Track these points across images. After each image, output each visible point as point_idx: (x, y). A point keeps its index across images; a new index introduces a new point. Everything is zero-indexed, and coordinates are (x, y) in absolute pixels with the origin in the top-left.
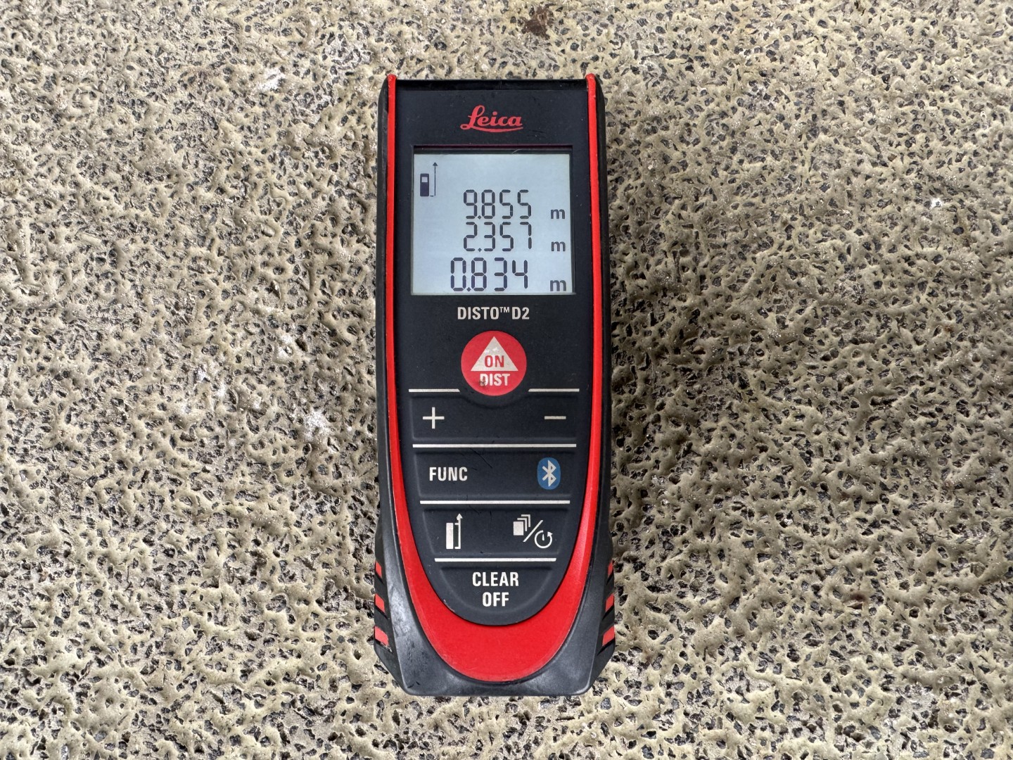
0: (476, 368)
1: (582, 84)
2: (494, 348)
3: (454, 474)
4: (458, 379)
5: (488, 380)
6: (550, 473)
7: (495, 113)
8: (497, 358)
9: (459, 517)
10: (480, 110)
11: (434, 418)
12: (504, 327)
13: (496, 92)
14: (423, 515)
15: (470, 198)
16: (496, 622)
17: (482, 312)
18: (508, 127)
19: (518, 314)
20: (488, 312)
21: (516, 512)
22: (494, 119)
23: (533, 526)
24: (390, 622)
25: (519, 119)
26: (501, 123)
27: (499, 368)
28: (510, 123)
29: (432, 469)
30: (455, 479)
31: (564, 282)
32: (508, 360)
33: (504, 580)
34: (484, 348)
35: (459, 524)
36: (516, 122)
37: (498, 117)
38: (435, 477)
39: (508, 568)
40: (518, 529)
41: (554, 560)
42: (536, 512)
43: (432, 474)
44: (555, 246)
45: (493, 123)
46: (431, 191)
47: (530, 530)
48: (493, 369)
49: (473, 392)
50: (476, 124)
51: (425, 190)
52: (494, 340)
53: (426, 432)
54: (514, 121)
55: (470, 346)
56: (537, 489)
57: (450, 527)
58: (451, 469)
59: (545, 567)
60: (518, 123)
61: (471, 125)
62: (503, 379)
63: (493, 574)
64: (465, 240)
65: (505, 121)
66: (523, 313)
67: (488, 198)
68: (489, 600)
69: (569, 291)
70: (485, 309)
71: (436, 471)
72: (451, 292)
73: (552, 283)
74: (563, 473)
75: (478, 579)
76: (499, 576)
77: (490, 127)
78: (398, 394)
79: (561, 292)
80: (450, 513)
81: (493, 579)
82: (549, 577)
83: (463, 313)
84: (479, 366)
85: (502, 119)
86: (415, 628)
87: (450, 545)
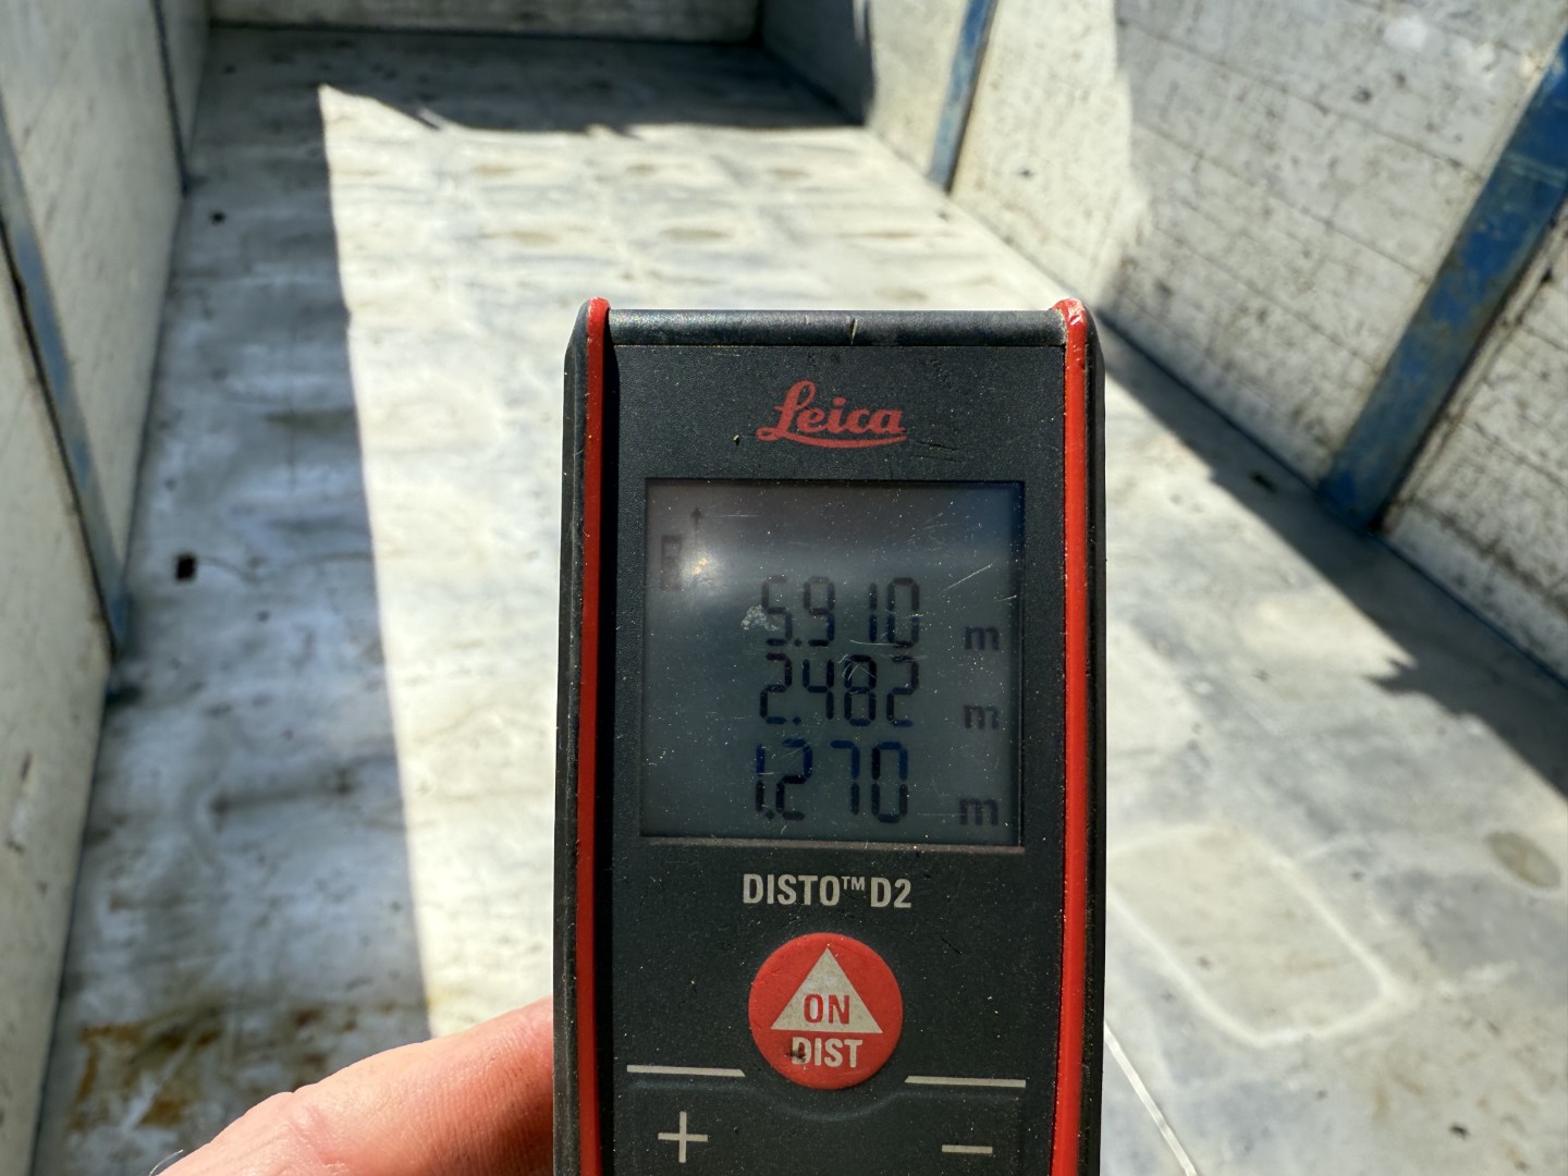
0: (781, 1024)
2: (827, 977)
4: (741, 1047)
5: (814, 1054)
7: (839, 401)
8: (833, 1000)
10: (803, 395)
11: (683, 1137)
12: (851, 924)
17: (799, 887)
18: (870, 435)
20: (816, 887)
22: (836, 415)
25: (896, 415)
26: (853, 424)
27: (838, 1027)
28: (874, 425)
31: (992, 806)
32: (858, 1007)
34: (804, 975)
36: (887, 425)
37: (846, 411)
44: (976, 715)
45: (833, 425)
48: (823, 1027)
50: (793, 427)
52: (827, 960)
53: (663, 1169)
54: (885, 422)
55: (772, 965)
60: (893, 427)
61: (781, 431)
62: (845, 1051)
64: (764, 698)
65: (864, 421)
66: (896, 893)
67: (819, 597)
70: (808, 880)
73: (963, 805)
77: (827, 435)
83: (755, 889)
84: (790, 1019)
85: (856, 415)
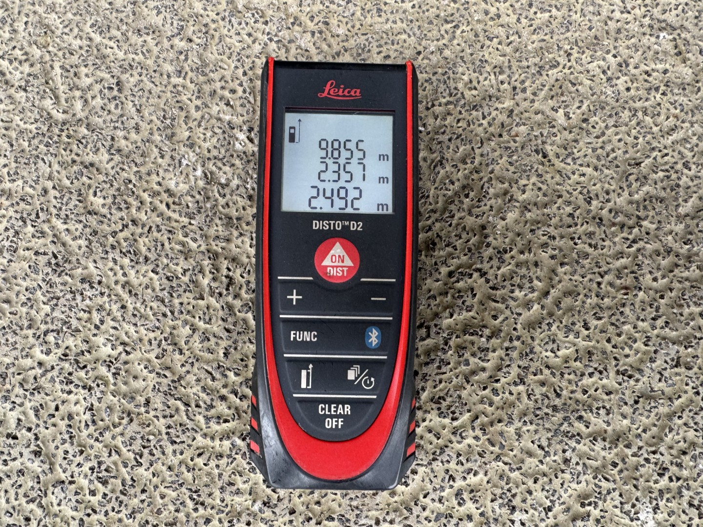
0: (325, 263)
1: (402, 67)
2: (338, 250)
3: (308, 336)
4: (312, 271)
5: (333, 272)
6: (374, 337)
7: (342, 86)
9: (311, 366)
10: (332, 84)
11: (295, 297)
12: (345, 235)
13: (343, 72)
14: (286, 364)
15: (324, 145)
16: (334, 439)
17: (329, 224)
18: (351, 96)
19: (354, 226)
20: (334, 224)
21: (350, 363)
22: (341, 90)
23: (361, 373)
24: (261, 437)
25: (358, 91)
26: (346, 93)
27: (341, 264)
28: (352, 93)
29: (292, 332)
30: (308, 339)
31: (387, 205)
32: (347, 258)
33: (340, 411)
34: (331, 249)
35: (310, 371)
36: (356, 93)
37: (344, 89)
38: (295, 338)
39: (344, 402)
40: (351, 375)
41: (375, 397)
42: (363, 364)
43: (292, 336)
44: (382, 179)
45: (340, 93)
46: (297, 139)
47: (359, 376)
48: (336, 264)
49: (323, 280)
50: (329, 94)
51: (292, 138)
52: (338, 244)
53: (289, 306)
54: (355, 92)
55: (321, 248)
56: (364, 348)
57: (304, 373)
58: (305, 333)
59: (369, 402)
60: (358, 94)
61: (325, 94)
62: (343, 271)
63: (333, 406)
64: (319, 174)
65: (349, 92)
66: (358, 226)
67: (336, 145)
68: (330, 424)
69: (390, 211)
70: (332, 222)
71: (295, 334)
72: (308, 210)
73: (378, 205)
74: (383, 337)
75: (323, 409)
76: (337, 408)
77: (338, 96)
78: (270, 280)
79: (385, 212)
80: (304, 363)
81: (333, 409)
82: (371, 409)
83: (316, 225)
84: (327, 262)
85: (347, 91)
86: (278, 442)
87: (304, 385)
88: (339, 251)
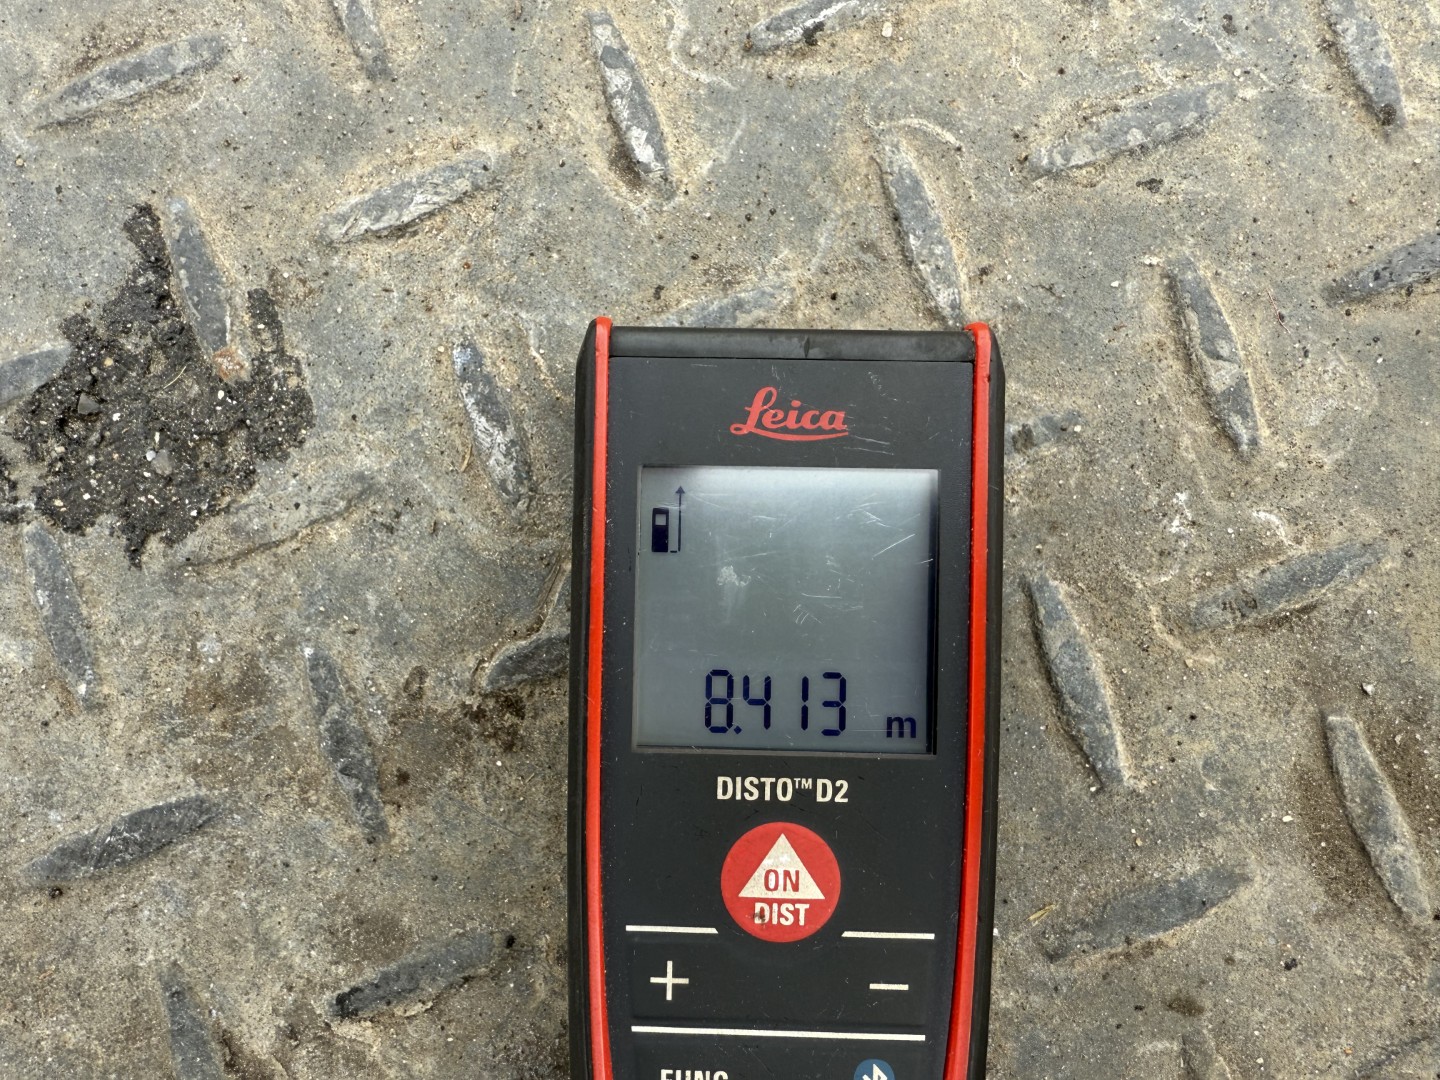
0: (745, 893)
2: (782, 856)
4: (715, 910)
7: (796, 403)
8: (787, 874)
10: (769, 396)
11: (669, 981)
17: (761, 787)
18: (821, 431)
19: (831, 792)
20: (774, 786)
22: (793, 415)
25: (841, 415)
27: (790, 894)
28: (824, 423)
29: (664, 1073)
32: (806, 879)
34: (765, 853)
36: (835, 422)
37: (802, 411)
45: (791, 423)
46: (672, 543)
48: (778, 894)
49: (743, 933)
50: (759, 425)
51: (660, 540)
52: (783, 840)
53: (655, 1005)
54: (832, 419)
55: (741, 847)
58: (698, 1074)
60: (838, 425)
61: (750, 427)
62: (796, 913)
65: (815, 420)
66: (836, 791)
70: (768, 781)
71: (671, 1077)
73: (890, 721)
77: (785, 430)
78: (606, 934)
83: (727, 788)
84: (753, 889)
85: (809, 415)
88: (785, 859)
